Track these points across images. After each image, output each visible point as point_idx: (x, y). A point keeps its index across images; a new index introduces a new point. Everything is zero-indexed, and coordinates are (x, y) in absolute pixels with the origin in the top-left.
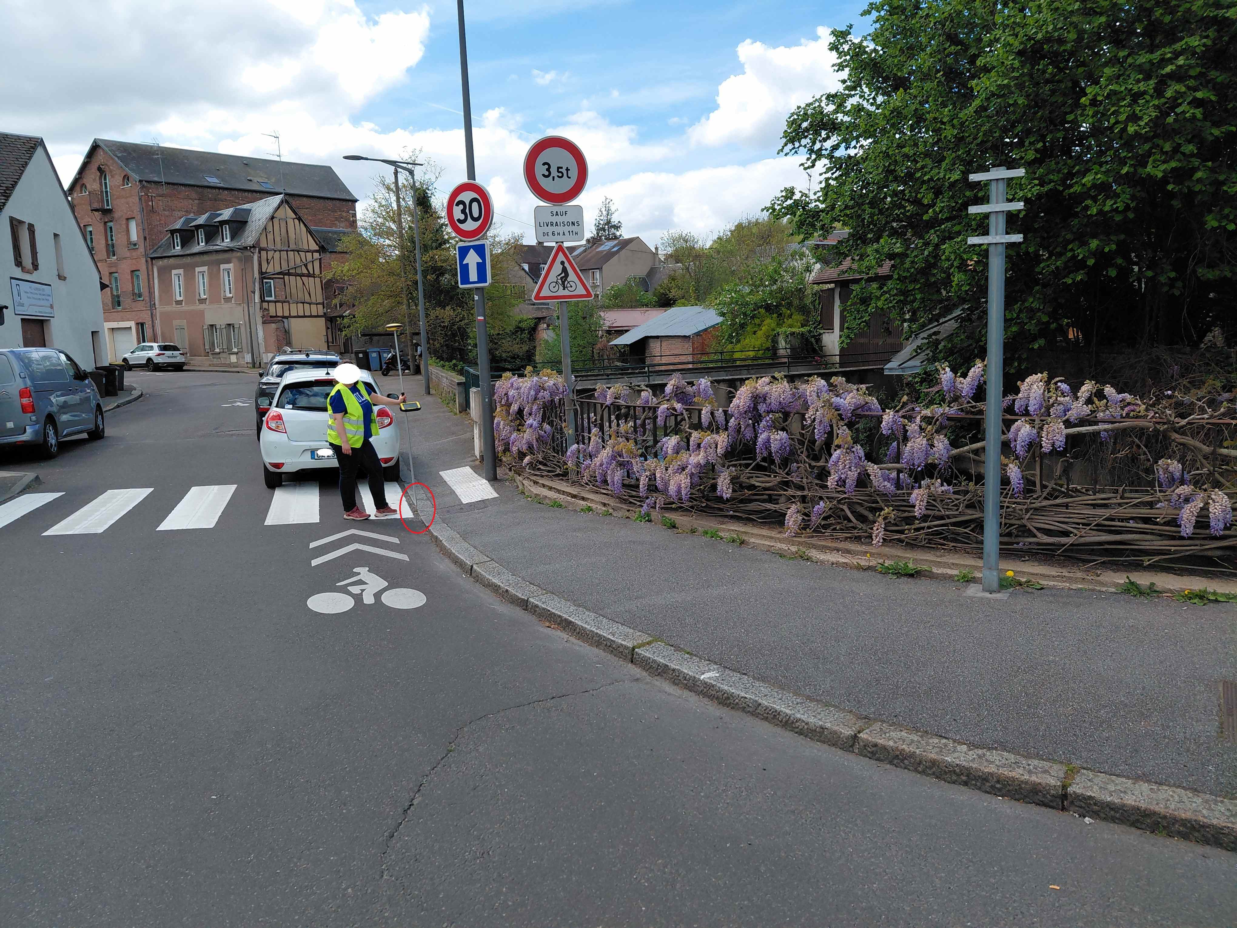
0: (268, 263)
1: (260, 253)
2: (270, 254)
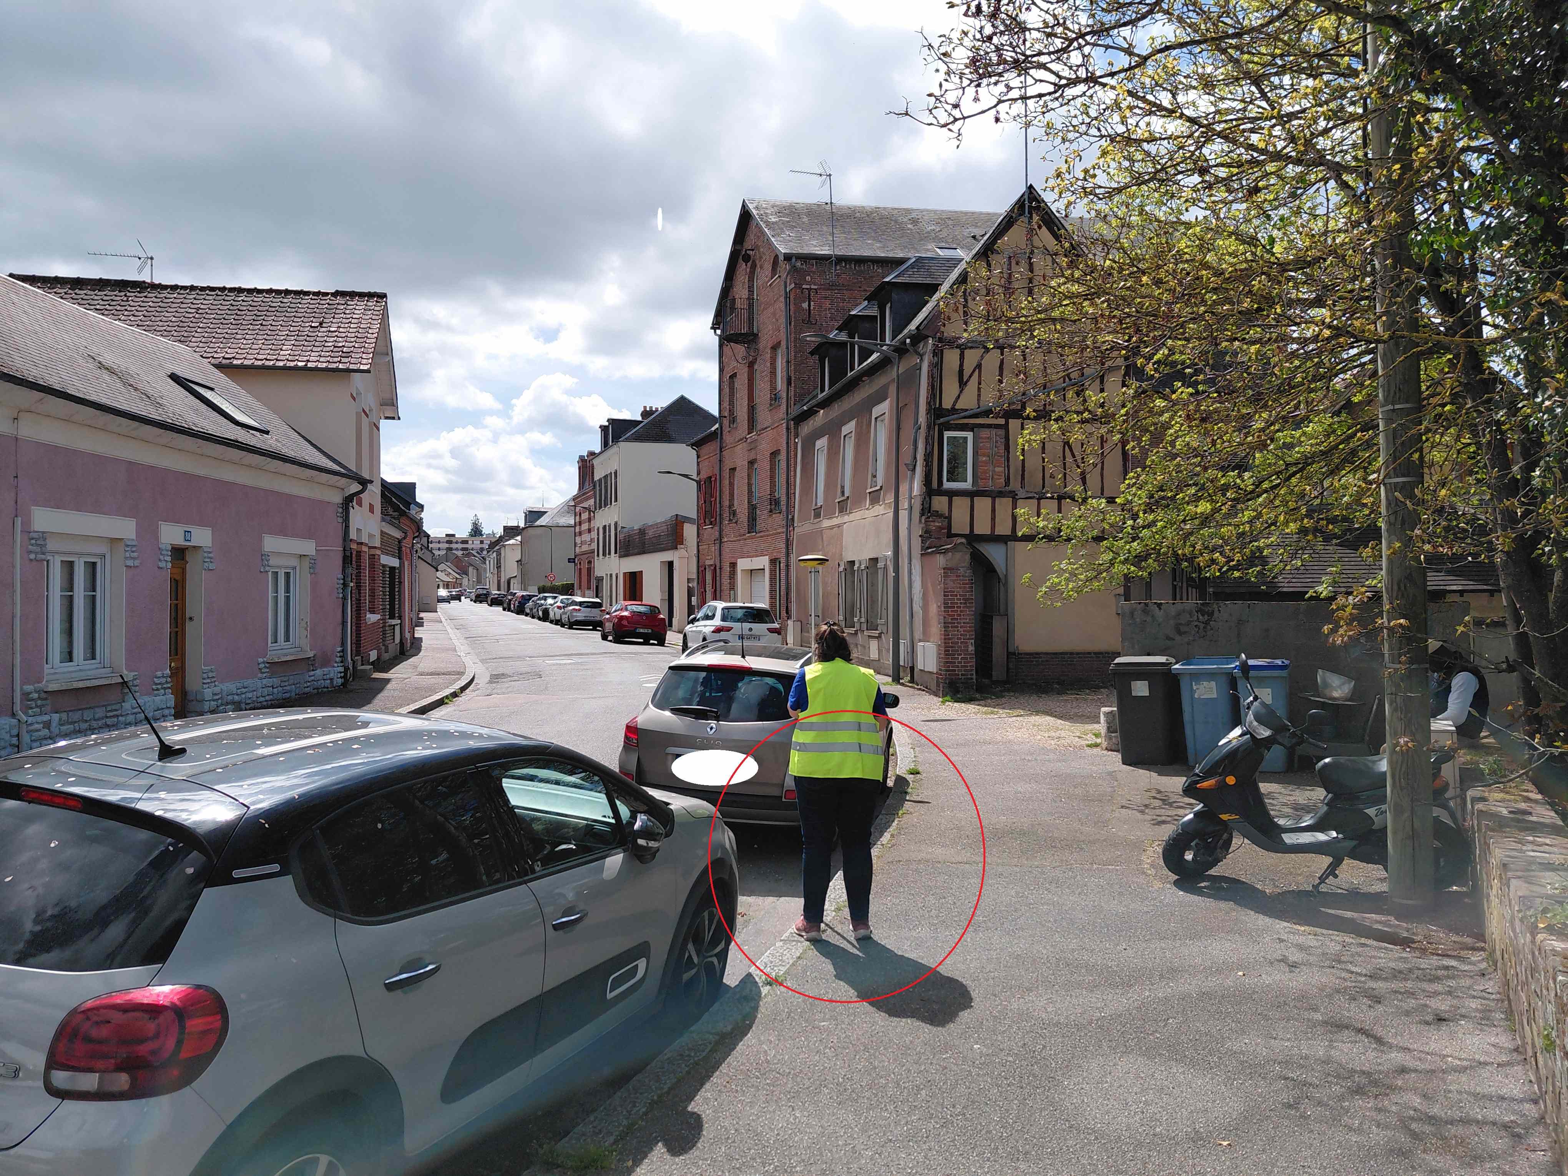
0: (963, 384)
1: (938, 353)
2: (972, 357)
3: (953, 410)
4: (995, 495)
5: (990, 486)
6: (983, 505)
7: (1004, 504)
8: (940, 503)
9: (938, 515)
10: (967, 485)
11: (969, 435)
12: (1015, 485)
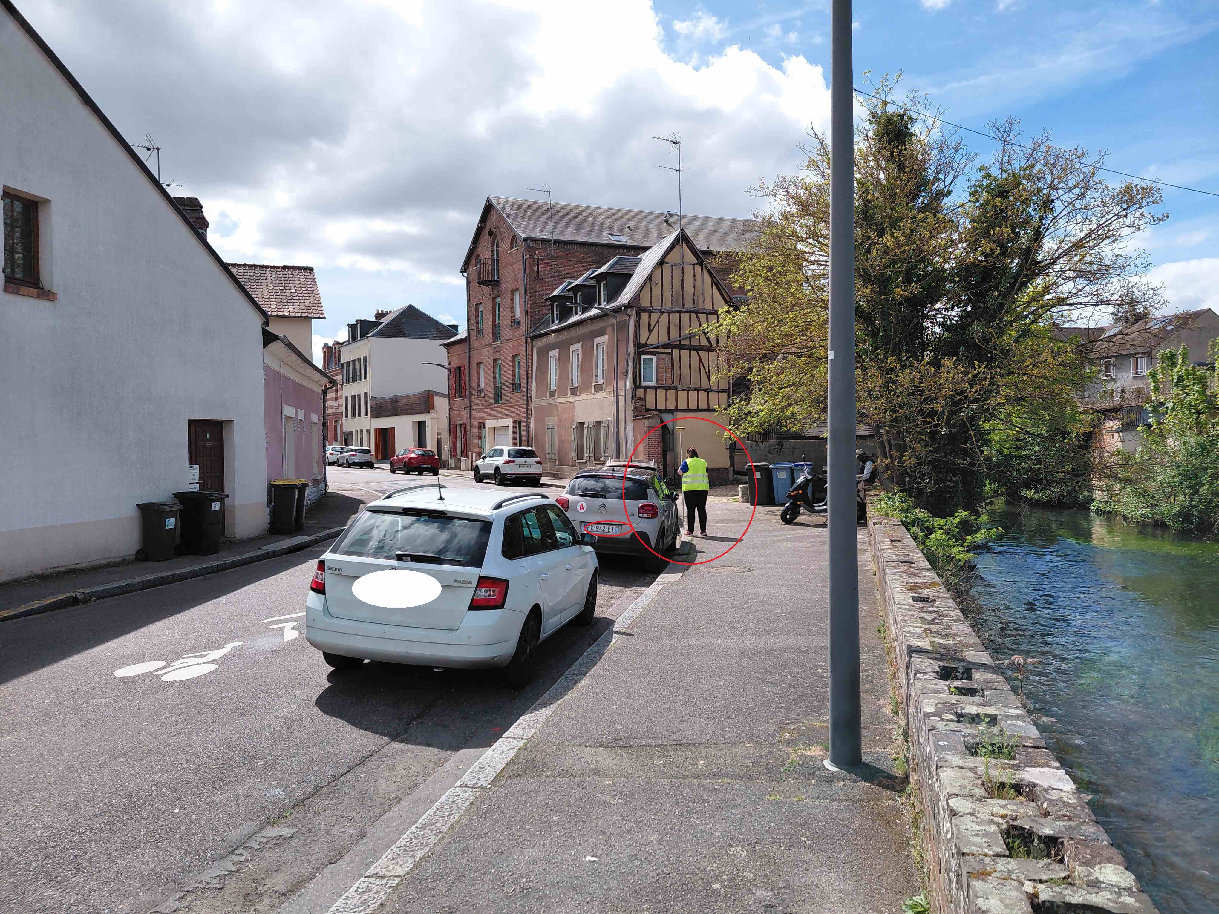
0: (650, 331)
1: (638, 314)
3: (646, 345)
4: (667, 388)
5: (664, 383)
6: (661, 393)
7: (672, 393)
8: (640, 393)
9: (640, 399)
10: (653, 383)
11: (654, 357)
12: (677, 383)
